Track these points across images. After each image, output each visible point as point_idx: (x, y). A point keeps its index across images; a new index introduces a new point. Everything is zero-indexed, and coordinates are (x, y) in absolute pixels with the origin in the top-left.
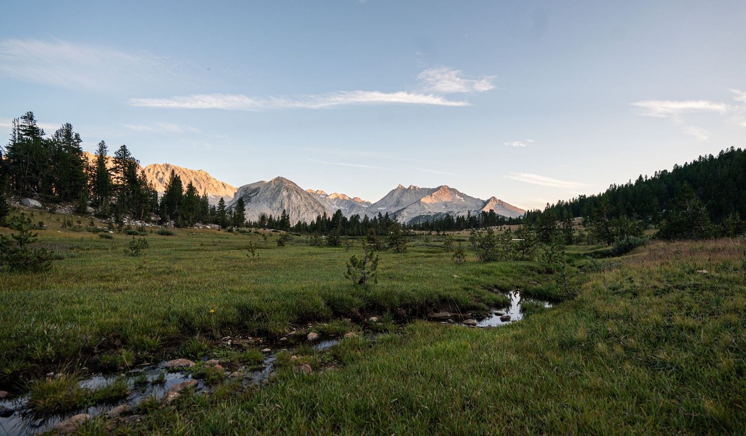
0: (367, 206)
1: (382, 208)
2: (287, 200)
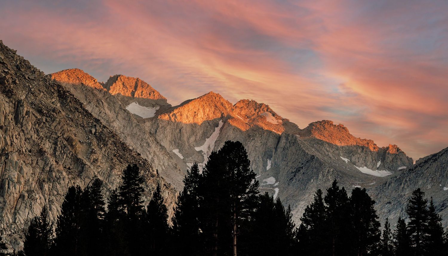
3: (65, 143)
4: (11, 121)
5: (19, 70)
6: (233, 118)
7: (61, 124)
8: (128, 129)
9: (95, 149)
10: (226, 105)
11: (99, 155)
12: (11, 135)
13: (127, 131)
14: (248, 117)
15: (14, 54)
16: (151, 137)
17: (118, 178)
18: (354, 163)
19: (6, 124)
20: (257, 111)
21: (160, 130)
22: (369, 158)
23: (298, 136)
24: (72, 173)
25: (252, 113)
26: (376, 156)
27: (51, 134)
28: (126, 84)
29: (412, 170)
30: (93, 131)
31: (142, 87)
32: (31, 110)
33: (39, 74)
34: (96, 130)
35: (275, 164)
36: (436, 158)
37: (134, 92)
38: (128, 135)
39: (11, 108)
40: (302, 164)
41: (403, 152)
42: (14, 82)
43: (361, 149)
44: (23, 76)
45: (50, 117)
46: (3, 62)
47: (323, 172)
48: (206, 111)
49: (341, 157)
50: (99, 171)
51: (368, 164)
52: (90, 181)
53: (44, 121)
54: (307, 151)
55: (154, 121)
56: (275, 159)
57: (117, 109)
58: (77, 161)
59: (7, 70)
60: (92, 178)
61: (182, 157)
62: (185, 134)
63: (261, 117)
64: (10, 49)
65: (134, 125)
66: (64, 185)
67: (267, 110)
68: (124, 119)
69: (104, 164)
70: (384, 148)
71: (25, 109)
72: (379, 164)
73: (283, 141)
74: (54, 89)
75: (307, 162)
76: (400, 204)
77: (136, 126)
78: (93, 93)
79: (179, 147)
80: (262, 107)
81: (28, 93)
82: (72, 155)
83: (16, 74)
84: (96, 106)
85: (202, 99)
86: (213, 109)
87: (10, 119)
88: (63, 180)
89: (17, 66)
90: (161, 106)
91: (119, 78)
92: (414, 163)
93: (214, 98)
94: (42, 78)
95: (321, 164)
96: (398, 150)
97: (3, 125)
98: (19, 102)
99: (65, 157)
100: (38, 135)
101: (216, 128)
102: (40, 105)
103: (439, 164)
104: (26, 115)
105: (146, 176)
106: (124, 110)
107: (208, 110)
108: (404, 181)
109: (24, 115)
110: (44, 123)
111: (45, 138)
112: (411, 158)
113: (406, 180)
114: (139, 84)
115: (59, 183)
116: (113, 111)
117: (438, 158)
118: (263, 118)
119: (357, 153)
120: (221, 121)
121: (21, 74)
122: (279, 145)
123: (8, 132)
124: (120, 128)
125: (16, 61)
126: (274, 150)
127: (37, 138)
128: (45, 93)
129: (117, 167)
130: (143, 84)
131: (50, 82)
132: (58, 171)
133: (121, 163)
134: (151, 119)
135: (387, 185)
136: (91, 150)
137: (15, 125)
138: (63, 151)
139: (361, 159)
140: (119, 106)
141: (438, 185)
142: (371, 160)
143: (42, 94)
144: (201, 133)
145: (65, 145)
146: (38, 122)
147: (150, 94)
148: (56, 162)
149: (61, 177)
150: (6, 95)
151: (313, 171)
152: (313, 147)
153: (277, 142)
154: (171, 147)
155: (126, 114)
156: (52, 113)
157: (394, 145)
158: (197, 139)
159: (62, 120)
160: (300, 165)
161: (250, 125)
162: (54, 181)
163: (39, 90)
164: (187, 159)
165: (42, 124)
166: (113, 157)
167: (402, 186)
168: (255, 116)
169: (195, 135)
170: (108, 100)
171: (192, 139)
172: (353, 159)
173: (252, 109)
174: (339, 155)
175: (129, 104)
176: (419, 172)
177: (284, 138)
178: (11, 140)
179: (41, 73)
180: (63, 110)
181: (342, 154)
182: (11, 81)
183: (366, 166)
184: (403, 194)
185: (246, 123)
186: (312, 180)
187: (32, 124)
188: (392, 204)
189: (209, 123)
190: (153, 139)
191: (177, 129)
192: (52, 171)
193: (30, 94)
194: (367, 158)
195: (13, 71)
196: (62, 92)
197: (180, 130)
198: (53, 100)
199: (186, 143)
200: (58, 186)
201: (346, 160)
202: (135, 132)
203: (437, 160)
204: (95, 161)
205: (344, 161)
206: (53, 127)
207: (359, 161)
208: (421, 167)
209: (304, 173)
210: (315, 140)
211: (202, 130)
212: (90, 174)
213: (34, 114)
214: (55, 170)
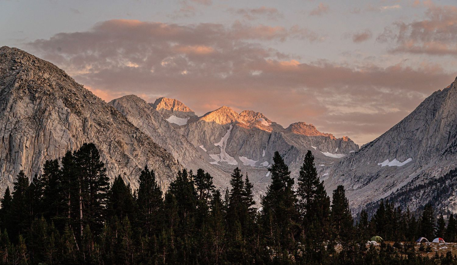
0: (340, 156)
1: (395, 163)
2: (32, 133)
3: (116, 144)
4: (80, 132)
5: (86, 98)
6: (239, 123)
7: (114, 132)
8: (168, 133)
9: (136, 148)
10: (234, 115)
11: (139, 152)
12: (80, 141)
13: (168, 134)
14: (249, 122)
15: (82, 87)
16: (183, 138)
17: (152, 166)
18: (321, 150)
19: (77, 133)
20: (255, 117)
21: (190, 133)
22: (330, 146)
23: (282, 133)
24: (121, 165)
25: (252, 119)
26: (335, 144)
27: (107, 139)
28: (167, 103)
29: (357, 153)
30: (135, 136)
31: (178, 105)
32: (93, 124)
33: (98, 100)
34: (136, 135)
35: (268, 152)
36: (372, 144)
37: (173, 108)
38: (168, 137)
39: (80, 123)
40: (286, 152)
41: (352, 141)
42: (82, 106)
43: (325, 140)
44: (88, 101)
45: (106, 128)
46: (75, 93)
47: (299, 157)
48: (220, 119)
49: (312, 146)
50: (139, 162)
51: (330, 150)
52: (133, 169)
53: (102, 131)
54: (288, 143)
55: (186, 127)
56: (267, 150)
57: (160, 120)
58: (124, 156)
59: (77, 98)
60: (134, 167)
61: (206, 151)
62: (207, 135)
63: (258, 121)
64: (79, 84)
65: (172, 130)
66: (116, 172)
67: (262, 117)
68: (165, 127)
69: (142, 157)
70: (340, 138)
71: (90, 123)
72: (337, 149)
73: (273, 136)
74: (109, 110)
75: (289, 150)
76: (350, 176)
77: (173, 131)
78: (144, 111)
79: (204, 144)
80: (258, 115)
81: (92, 113)
82: (121, 152)
83: (84, 101)
84: (146, 119)
85: (218, 111)
86: (226, 117)
87: (79, 131)
88: (115, 169)
89: (84, 96)
90: (191, 117)
91: (162, 99)
92: (360, 148)
93: (226, 110)
94: (100, 102)
95: (298, 151)
96: (349, 139)
97: (75, 134)
98: (85, 119)
99: (116, 154)
100: (98, 140)
101: (228, 130)
102: (100, 120)
103: (374, 148)
104: (90, 127)
105: (170, 164)
106: (165, 121)
107: (222, 118)
108: (352, 160)
109: (89, 127)
110: (102, 132)
111: (103, 142)
112: (358, 145)
113: (353, 160)
114: (176, 103)
115: (113, 171)
116: (158, 122)
117: (374, 144)
118: (259, 122)
119: (322, 143)
120: (231, 125)
121: (87, 101)
122: (270, 140)
123: (78, 139)
124: (162, 133)
125: (84, 92)
126: (267, 144)
127: (98, 142)
128: (102, 112)
129: (151, 159)
130: (179, 103)
131: (106, 105)
132: (112, 163)
133: (154, 156)
134: (185, 126)
135: (342, 163)
136: (133, 149)
137: (82, 134)
138: (115, 150)
139: (325, 147)
140: (161, 118)
141: (374, 162)
142: (332, 147)
143: (100, 113)
144: (218, 134)
145: (116, 146)
146: (99, 131)
147: (183, 109)
148: (110, 157)
149: (114, 167)
150: (77, 115)
151: (292, 156)
152: (293, 140)
153: (269, 138)
154: (198, 144)
155: (166, 123)
156: (107, 125)
157: (346, 137)
158: (215, 138)
159: (114, 129)
160: (284, 153)
161: (250, 127)
162: (109, 170)
163: (99, 110)
164: (209, 152)
165: (101, 133)
166: (148, 153)
167: (351, 163)
168: (253, 121)
169: (214, 135)
170: (154, 114)
171: (212, 138)
172: (320, 147)
173: (252, 117)
174: (310, 145)
175: (170, 117)
176: (362, 154)
177: (273, 135)
178: (80, 144)
179: (99, 99)
180: (115, 123)
181: (312, 144)
182: (80, 106)
183: (328, 151)
184: (352, 169)
185: (248, 126)
186: (292, 162)
187: (94, 133)
188: (345, 176)
189: (223, 127)
190: (184, 139)
191: (202, 132)
192: (107, 164)
193: (93, 113)
194: (329, 146)
195: (81, 99)
196: (113, 111)
197: (204, 133)
198: (108, 117)
199: (209, 141)
200: (112, 173)
201: (315, 148)
202: (172, 135)
203: (373, 145)
204: (137, 155)
205: (314, 149)
206: (108, 135)
207: (323, 148)
208: (363, 150)
209: (287, 158)
210: (294, 135)
211: (219, 132)
212: (133, 164)
213: (95, 127)
214: (110, 163)
